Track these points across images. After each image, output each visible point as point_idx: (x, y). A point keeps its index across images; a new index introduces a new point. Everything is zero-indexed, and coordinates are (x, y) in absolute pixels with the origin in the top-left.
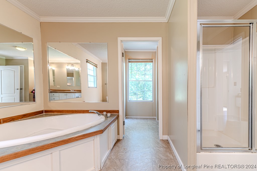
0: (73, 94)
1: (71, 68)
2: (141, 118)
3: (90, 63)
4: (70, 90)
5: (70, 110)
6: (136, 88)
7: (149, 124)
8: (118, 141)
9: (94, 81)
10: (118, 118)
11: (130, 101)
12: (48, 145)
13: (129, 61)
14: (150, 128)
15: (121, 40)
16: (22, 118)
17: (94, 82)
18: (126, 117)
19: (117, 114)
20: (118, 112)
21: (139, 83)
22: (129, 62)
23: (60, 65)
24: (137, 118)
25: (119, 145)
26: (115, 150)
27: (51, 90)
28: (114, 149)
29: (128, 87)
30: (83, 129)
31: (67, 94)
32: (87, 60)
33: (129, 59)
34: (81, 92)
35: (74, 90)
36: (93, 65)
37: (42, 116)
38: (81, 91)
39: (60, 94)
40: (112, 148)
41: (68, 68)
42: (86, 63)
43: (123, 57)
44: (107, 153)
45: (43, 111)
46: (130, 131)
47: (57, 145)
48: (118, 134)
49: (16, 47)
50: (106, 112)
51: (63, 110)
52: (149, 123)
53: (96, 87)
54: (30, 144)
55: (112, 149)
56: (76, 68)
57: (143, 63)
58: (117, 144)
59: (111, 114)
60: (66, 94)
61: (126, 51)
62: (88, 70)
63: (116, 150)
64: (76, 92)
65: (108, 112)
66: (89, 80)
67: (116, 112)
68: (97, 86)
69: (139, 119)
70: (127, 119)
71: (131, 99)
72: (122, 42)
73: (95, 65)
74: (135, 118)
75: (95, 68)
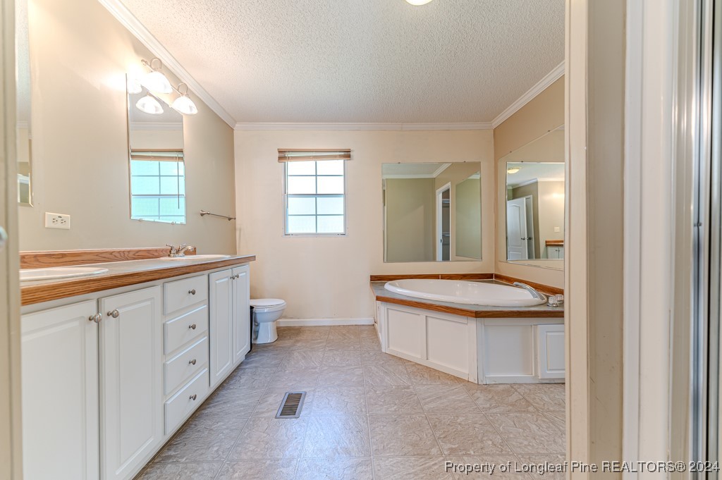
45: (492, 275)
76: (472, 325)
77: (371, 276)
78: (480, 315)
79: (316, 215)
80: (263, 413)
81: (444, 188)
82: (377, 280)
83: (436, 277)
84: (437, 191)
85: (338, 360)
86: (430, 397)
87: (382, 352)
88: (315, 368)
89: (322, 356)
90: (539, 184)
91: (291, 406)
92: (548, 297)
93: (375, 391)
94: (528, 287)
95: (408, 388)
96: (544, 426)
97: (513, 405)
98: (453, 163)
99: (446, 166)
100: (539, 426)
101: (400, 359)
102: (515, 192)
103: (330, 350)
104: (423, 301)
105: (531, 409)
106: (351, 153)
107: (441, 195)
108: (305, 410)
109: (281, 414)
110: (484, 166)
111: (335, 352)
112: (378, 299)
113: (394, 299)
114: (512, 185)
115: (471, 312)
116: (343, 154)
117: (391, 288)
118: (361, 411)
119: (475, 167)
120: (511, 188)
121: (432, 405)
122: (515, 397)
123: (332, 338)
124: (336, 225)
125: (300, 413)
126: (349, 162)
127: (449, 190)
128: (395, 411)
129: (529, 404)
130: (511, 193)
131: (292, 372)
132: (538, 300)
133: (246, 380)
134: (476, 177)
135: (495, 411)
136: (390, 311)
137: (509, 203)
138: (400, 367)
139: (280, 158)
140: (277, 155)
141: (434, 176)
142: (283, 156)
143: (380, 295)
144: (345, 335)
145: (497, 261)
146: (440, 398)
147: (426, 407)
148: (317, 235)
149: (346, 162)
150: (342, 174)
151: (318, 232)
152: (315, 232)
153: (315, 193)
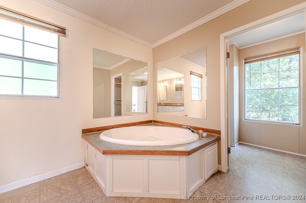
0: (179, 107)
1: (179, 83)
2: (269, 150)
3: (194, 75)
4: (177, 104)
5: (169, 123)
6: (266, 100)
7: (288, 165)
8: (219, 173)
9: (199, 93)
10: (220, 141)
11: (248, 121)
12: (140, 151)
13: (246, 61)
14: (287, 173)
15: (225, 36)
16: (140, 124)
17: (199, 95)
18: (241, 142)
19: (217, 136)
20: (219, 132)
21: (272, 93)
22: (245, 63)
23: (170, 81)
24: (260, 149)
25: (219, 178)
26: (210, 184)
27: (158, 103)
28: (210, 182)
29: (243, 100)
30: (170, 145)
31: (175, 107)
32: (191, 72)
33: (245, 60)
34: (184, 106)
35: (181, 104)
36: (197, 76)
37: (151, 125)
38: (183, 104)
39: (170, 107)
40: (206, 178)
41: (176, 83)
42: (190, 75)
43: (229, 57)
44: (199, 182)
45: (152, 121)
46: (242, 166)
47: (145, 154)
48: (219, 163)
49: (144, 72)
50: (202, 131)
51: (164, 122)
52: (287, 163)
53: (200, 100)
54: (131, 146)
55: (208, 180)
56: (182, 82)
57: (275, 60)
58: (216, 176)
59: (207, 134)
60: (173, 107)
61: (240, 49)
62: (192, 82)
63: (213, 184)
64: (181, 106)
65: (205, 130)
66: (192, 93)
67: (216, 133)
68: (202, 99)
69: (264, 150)
70: (241, 146)
71: (249, 118)
72: (226, 38)
73: (200, 76)
74: (256, 147)
75: (200, 78)
77: (83, 130)
79: (23, 78)
81: (117, 76)
82: (88, 132)
83: (127, 125)
84: (112, 77)
87: (106, 197)
98: (132, 59)
99: (128, 60)
101: (126, 198)
107: (114, 79)
110: (149, 65)
116: (57, 29)
120: (141, 81)
127: (121, 77)
141: (110, 69)
145: (154, 114)
148: (22, 97)
149: (61, 37)
150: (57, 47)
151: (24, 94)
152: (20, 94)
153: (21, 56)
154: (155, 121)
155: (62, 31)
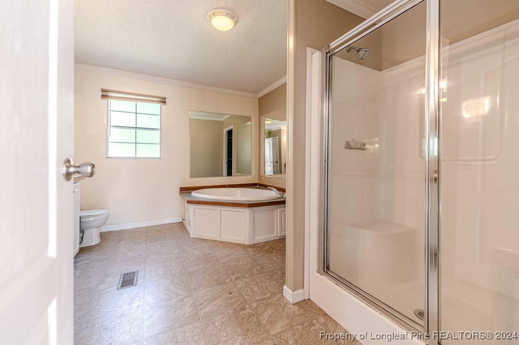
45: (257, 183)
76: (247, 211)
77: (180, 188)
78: (251, 205)
79: (136, 143)
80: (106, 289)
81: (229, 128)
82: (185, 190)
83: (225, 186)
84: (224, 130)
85: (159, 247)
86: (223, 256)
87: (190, 238)
88: (142, 255)
89: (145, 247)
90: (282, 130)
91: (128, 281)
92: (283, 194)
93: (189, 260)
94: (275, 189)
95: (210, 254)
96: (280, 257)
97: (266, 251)
98: (232, 115)
100: (277, 258)
101: (204, 239)
102: (270, 134)
103: (151, 242)
104: (219, 201)
105: (274, 251)
106: (166, 100)
108: (140, 281)
109: (121, 287)
110: (253, 119)
111: (155, 243)
112: (188, 202)
113: (200, 201)
114: (268, 130)
115: (246, 205)
116: (159, 100)
117: (196, 195)
118: (182, 272)
119: (249, 119)
120: (267, 132)
121: (225, 260)
122: (267, 247)
123: (150, 234)
124: (154, 152)
125: (136, 283)
126: (163, 106)
127: (232, 130)
128: (204, 267)
129: (273, 249)
130: (267, 134)
131: (122, 261)
132: (279, 196)
133: (80, 273)
134: (249, 123)
135: (258, 255)
136: (196, 209)
137: (267, 140)
138: (204, 244)
139: (103, 96)
140: (100, 93)
141: (223, 120)
142: (105, 94)
143: (189, 200)
144: (160, 231)
145: (260, 176)
146: (229, 255)
147: (222, 262)
148: (136, 158)
149: (162, 105)
150: (159, 114)
151: (137, 156)
152: (134, 156)
153: (135, 126)
154: (260, 185)
155: (163, 101)
